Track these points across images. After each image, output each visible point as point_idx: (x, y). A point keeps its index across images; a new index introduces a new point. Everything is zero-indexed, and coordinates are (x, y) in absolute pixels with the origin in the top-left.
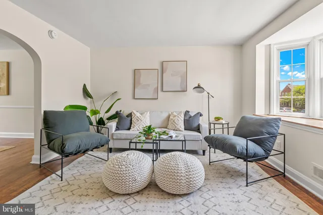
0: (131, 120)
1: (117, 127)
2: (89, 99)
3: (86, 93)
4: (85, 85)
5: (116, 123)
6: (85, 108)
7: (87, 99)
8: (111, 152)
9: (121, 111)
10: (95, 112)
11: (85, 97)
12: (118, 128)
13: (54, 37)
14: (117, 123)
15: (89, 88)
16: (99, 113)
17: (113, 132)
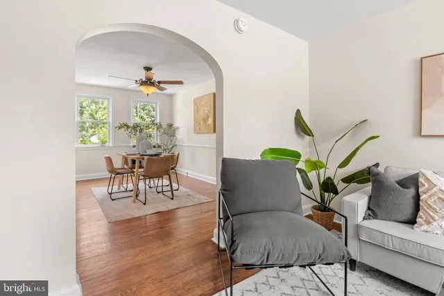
0: (417, 198)
1: (369, 208)
2: (307, 137)
3: (301, 127)
4: (298, 111)
5: (366, 199)
6: (297, 156)
7: (303, 138)
8: (353, 269)
9: (377, 165)
10: (316, 165)
11: (298, 133)
12: (372, 213)
13: (243, 29)
14: (370, 198)
15: (306, 117)
16: (325, 167)
17: (360, 219)
